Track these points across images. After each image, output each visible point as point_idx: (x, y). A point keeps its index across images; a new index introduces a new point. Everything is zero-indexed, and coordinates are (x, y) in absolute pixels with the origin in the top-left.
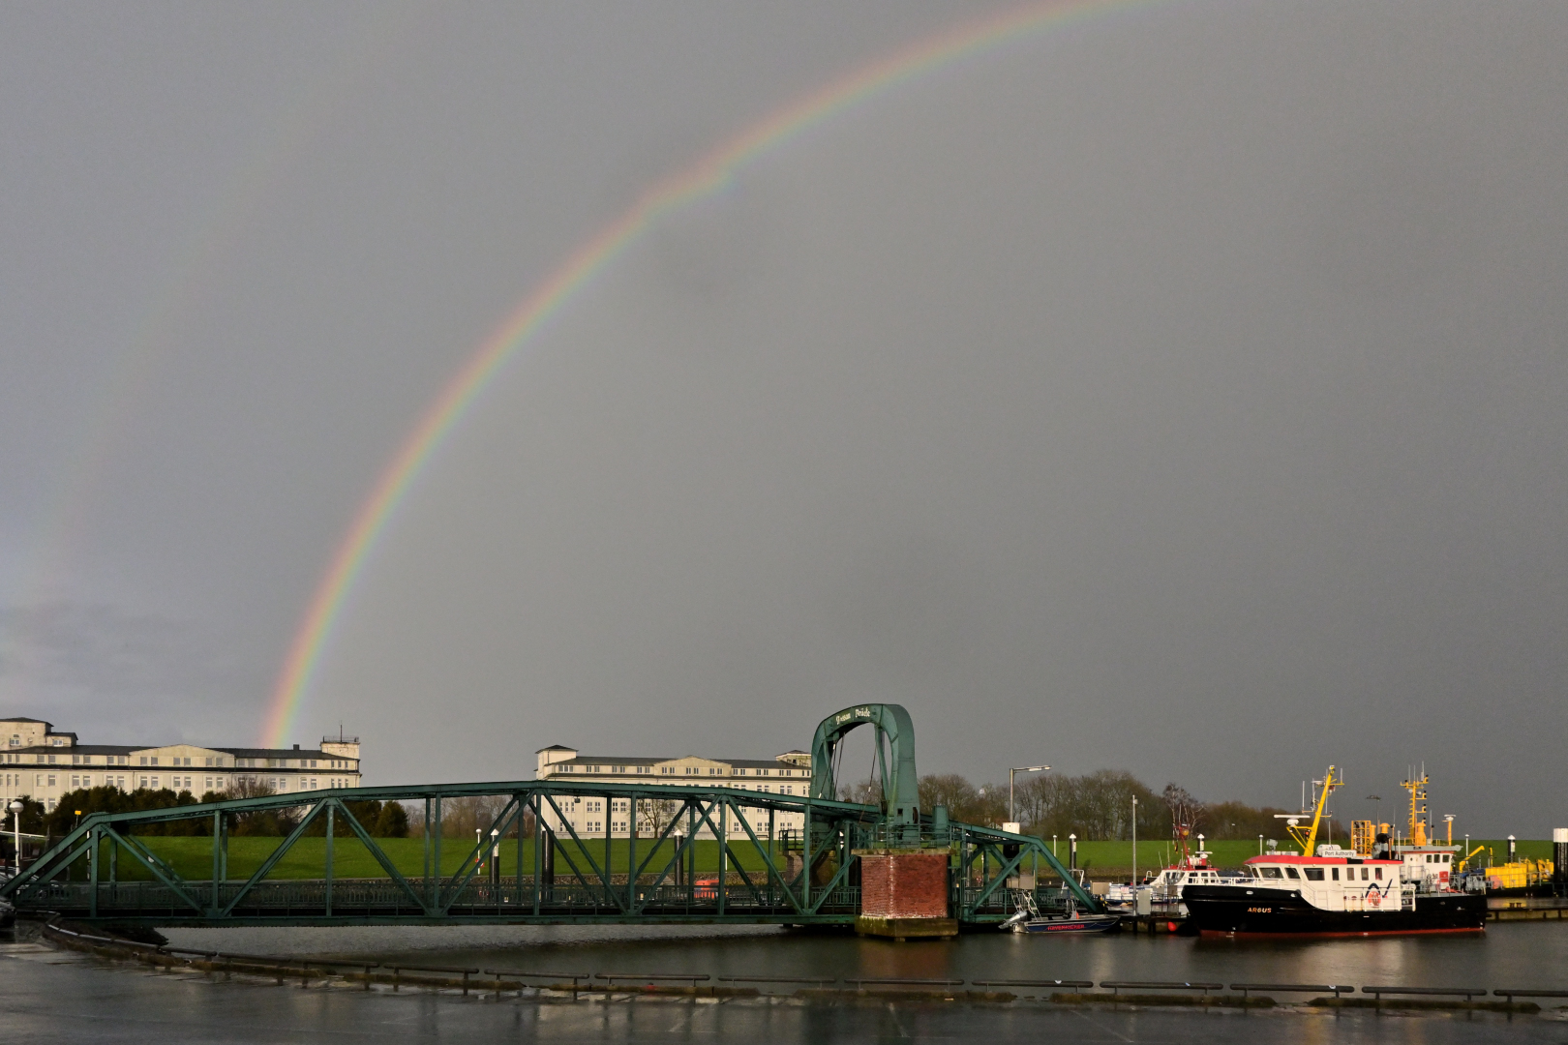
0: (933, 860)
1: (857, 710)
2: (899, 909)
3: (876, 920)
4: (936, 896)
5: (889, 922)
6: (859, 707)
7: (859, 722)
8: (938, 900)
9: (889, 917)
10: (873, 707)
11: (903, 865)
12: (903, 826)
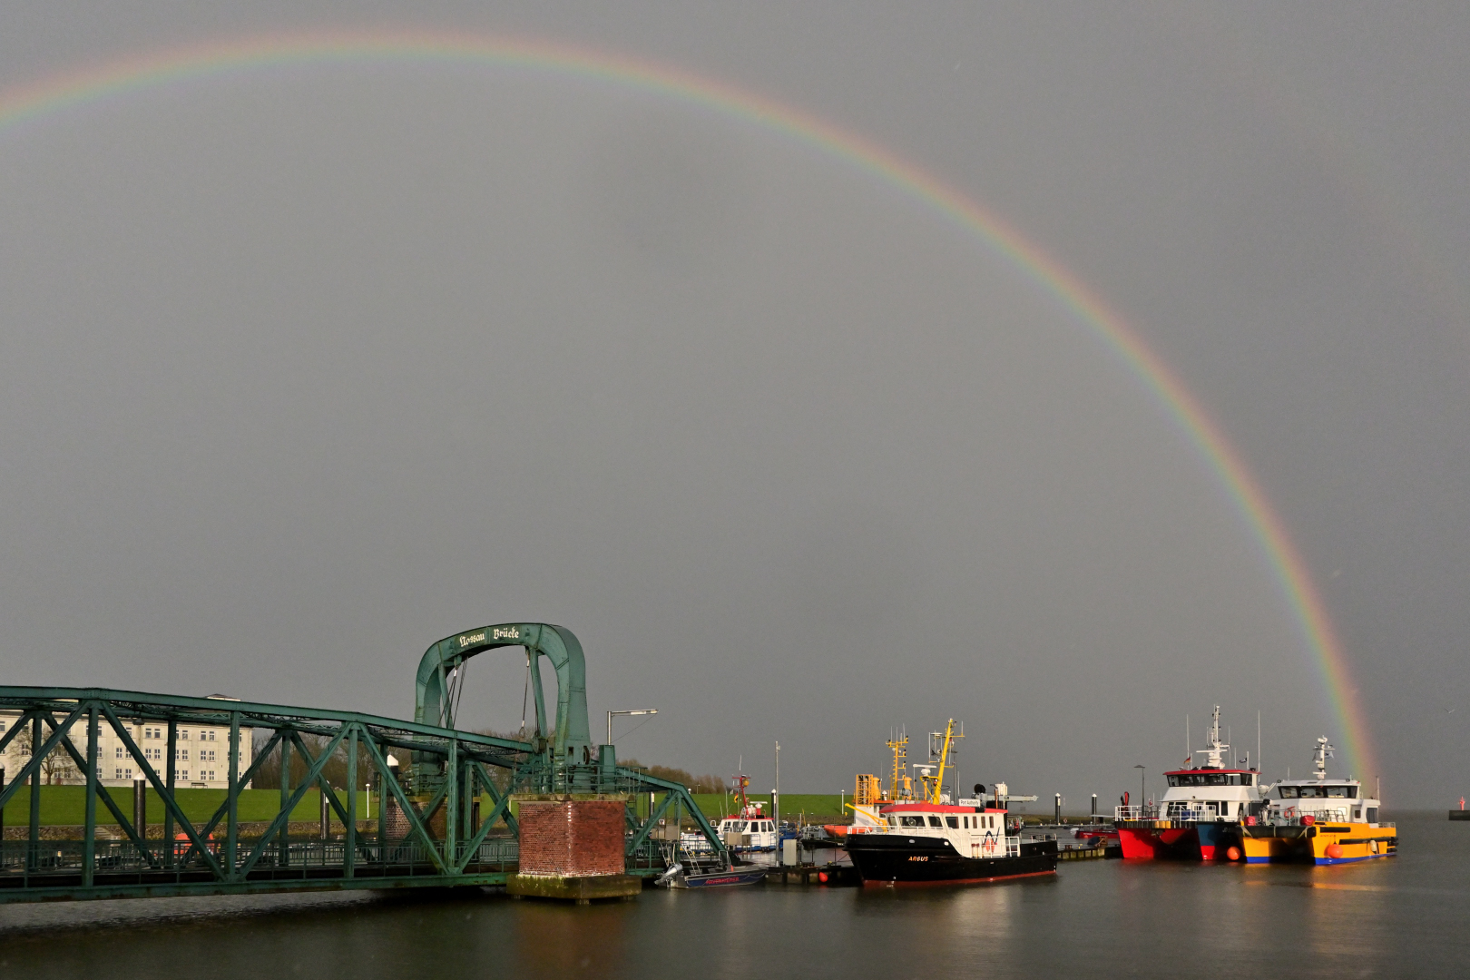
0: (613, 807)
1: (496, 631)
2: (578, 866)
3: (546, 880)
4: (615, 850)
5: (567, 881)
6: (500, 626)
7: (502, 643)
8: (617, 854)
9: (567, 875)
10: (524, 628)
11: (583, 813)
12: (575, 767)
